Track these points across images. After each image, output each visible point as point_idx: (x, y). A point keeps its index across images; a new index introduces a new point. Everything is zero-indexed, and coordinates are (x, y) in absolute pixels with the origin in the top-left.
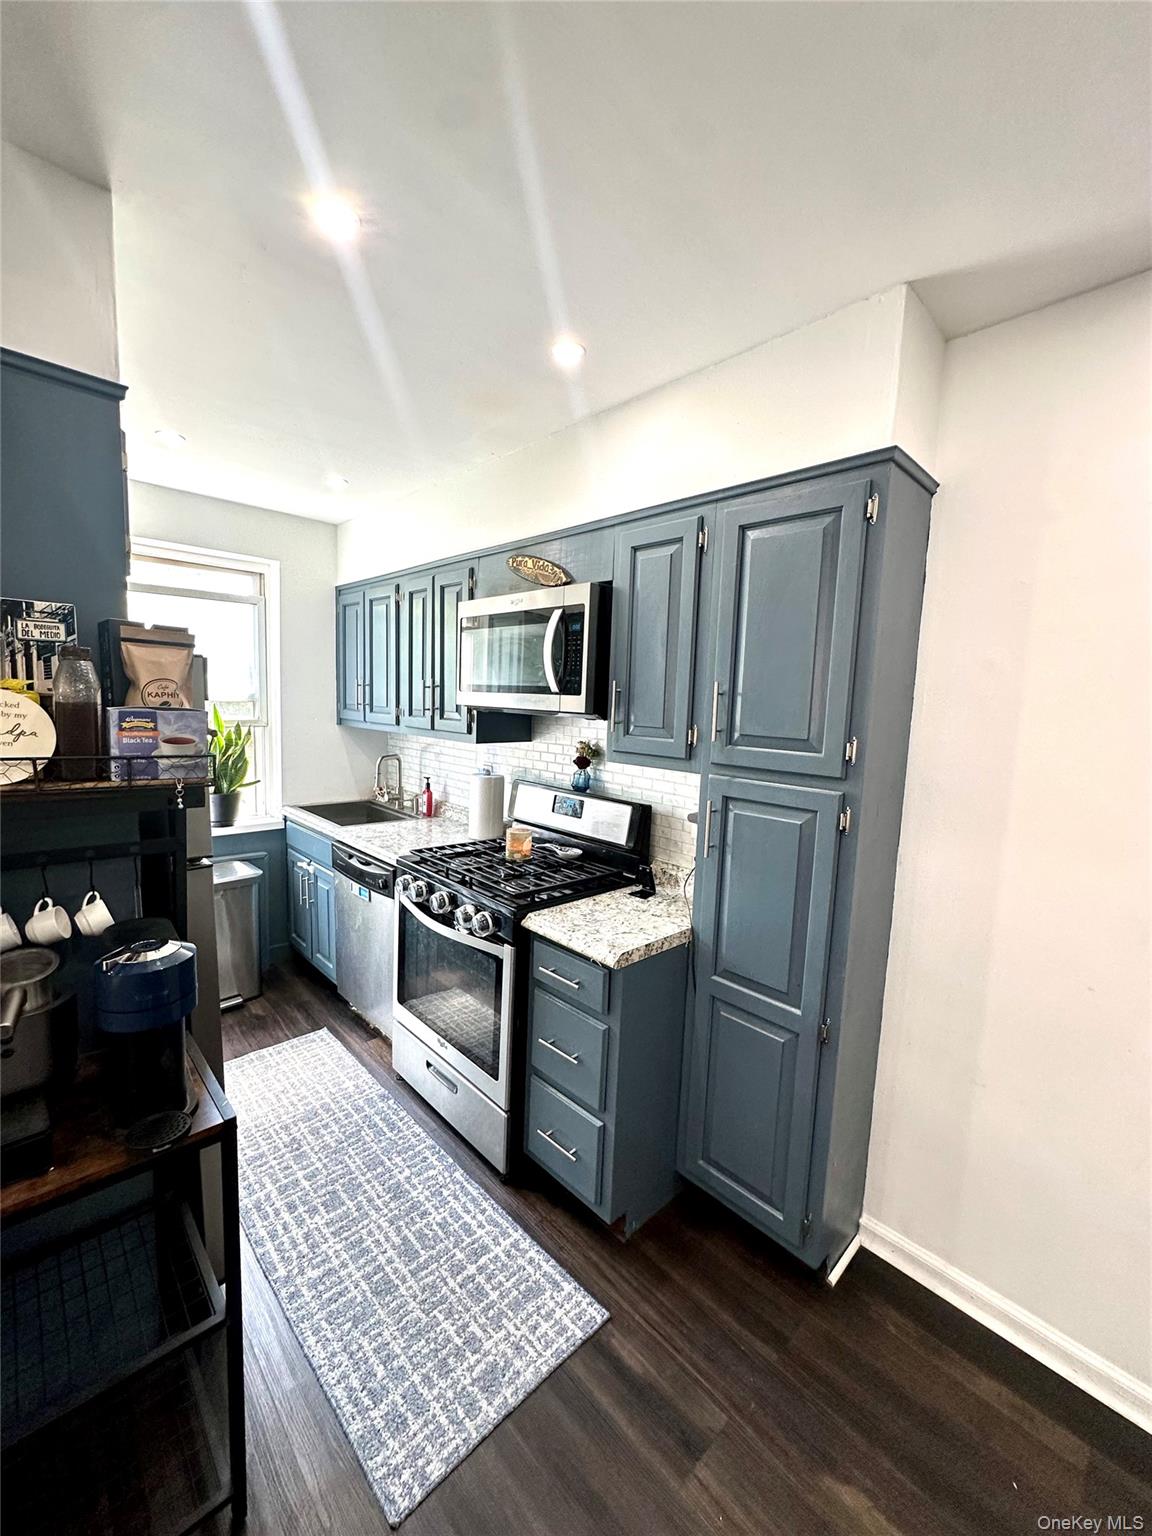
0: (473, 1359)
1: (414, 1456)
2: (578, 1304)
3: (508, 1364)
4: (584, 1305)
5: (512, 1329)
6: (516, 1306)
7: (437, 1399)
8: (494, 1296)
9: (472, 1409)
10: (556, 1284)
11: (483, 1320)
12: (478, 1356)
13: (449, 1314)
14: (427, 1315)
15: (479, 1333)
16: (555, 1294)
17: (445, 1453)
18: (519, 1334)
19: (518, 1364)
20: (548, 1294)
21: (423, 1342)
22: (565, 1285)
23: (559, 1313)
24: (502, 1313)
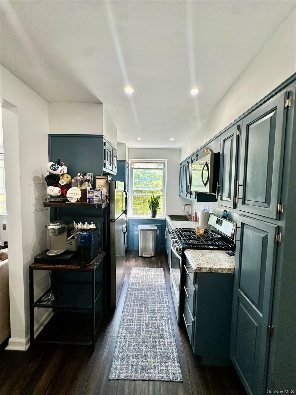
0: (144, 360)
1: (121, 369)
2: (176, 370)
3: (150, 369)
4: (178, 372)
5: (156, 362)
6: (161, 357)
7: (132, 362)
8: (158, 350)
9: (136, 371)
10: (174, 360)
11: (152, 354)
12: (145, 360)
13: (146, 346)
14: (142, 342)
15: (149, 356)
16: (172, 362)
17: (126, 375)
18: (157, 364)
19: (152, 371)
20: (170, 361)
21: (137, 348)
22: (176, 363)
23: (170, 368)
24: (157, 355)
